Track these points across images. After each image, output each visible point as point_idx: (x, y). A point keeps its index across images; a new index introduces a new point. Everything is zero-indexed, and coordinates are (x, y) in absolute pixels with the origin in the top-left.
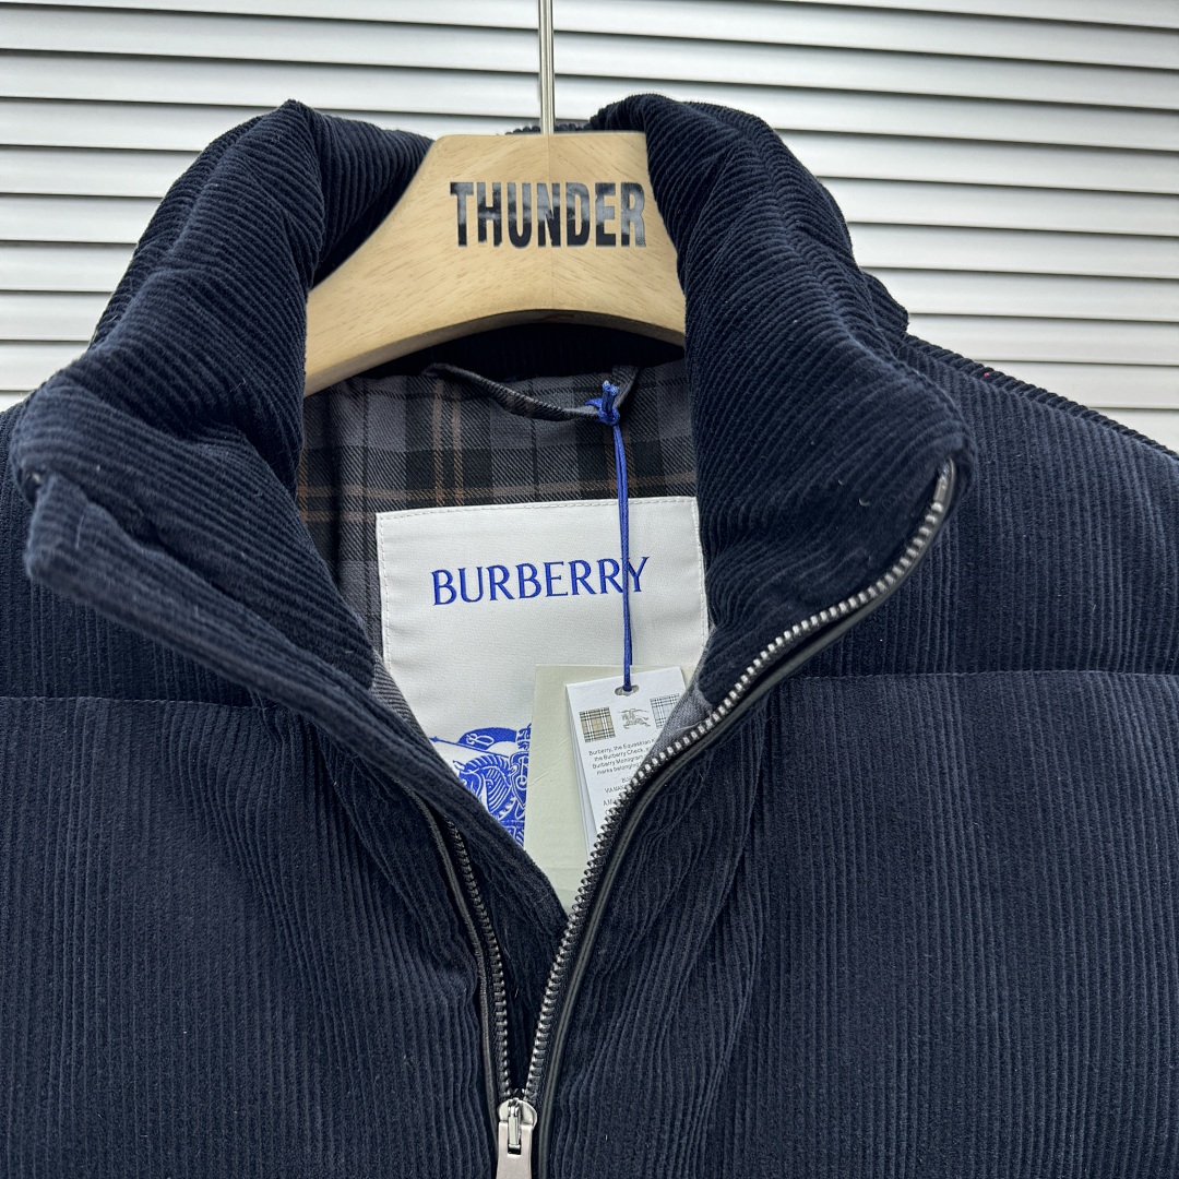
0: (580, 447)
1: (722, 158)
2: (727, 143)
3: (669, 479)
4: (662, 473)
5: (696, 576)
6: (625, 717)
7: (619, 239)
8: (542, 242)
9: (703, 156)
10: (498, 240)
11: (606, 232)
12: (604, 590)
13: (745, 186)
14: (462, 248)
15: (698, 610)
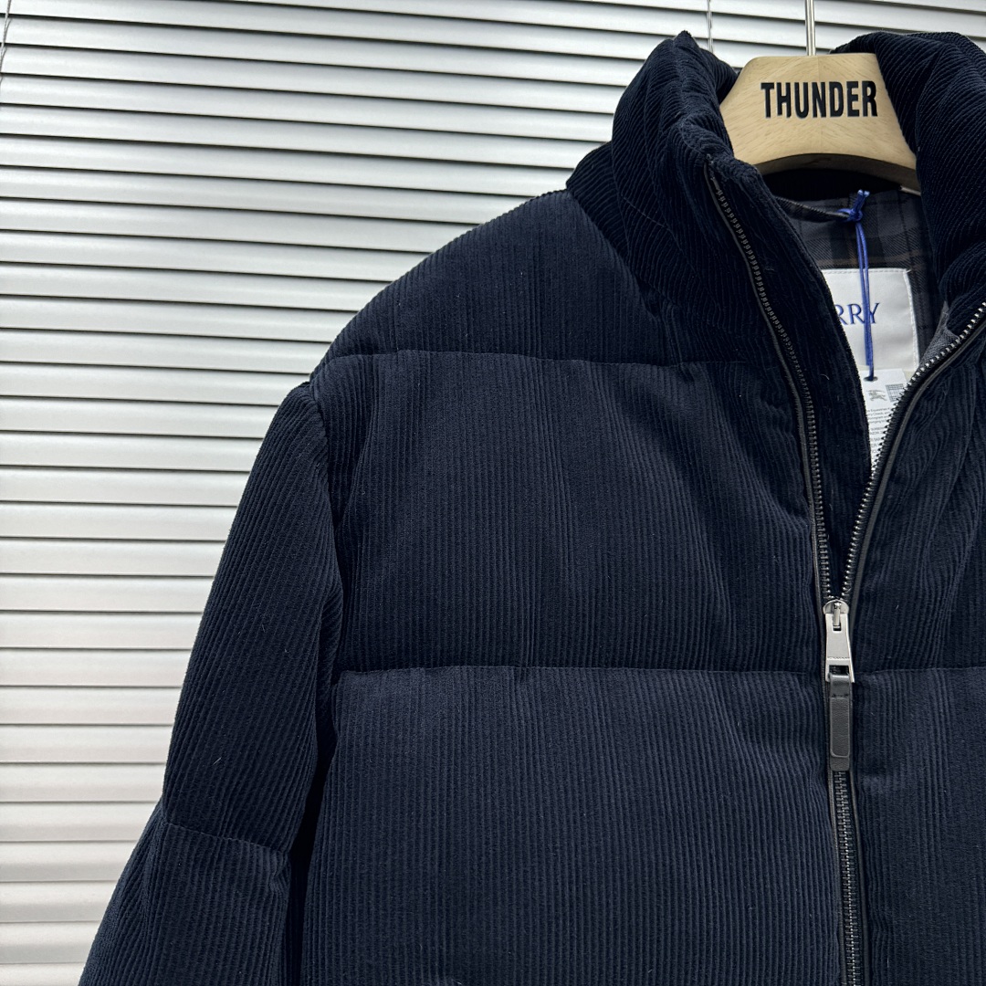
0: (832, 239)
1: (936, 56)
2: (936, 49)
3: (887, 259)
4: (883, 255)
5: (909, 316)
6: (871, 394)
7: (861, 112)
8: (815, 115)
9: (922, 58)
10: (789, 114)
11: (854, 109)
12: (853, 322)
13: (955, 65)
14: (768, 119)
15: (912, 336)
